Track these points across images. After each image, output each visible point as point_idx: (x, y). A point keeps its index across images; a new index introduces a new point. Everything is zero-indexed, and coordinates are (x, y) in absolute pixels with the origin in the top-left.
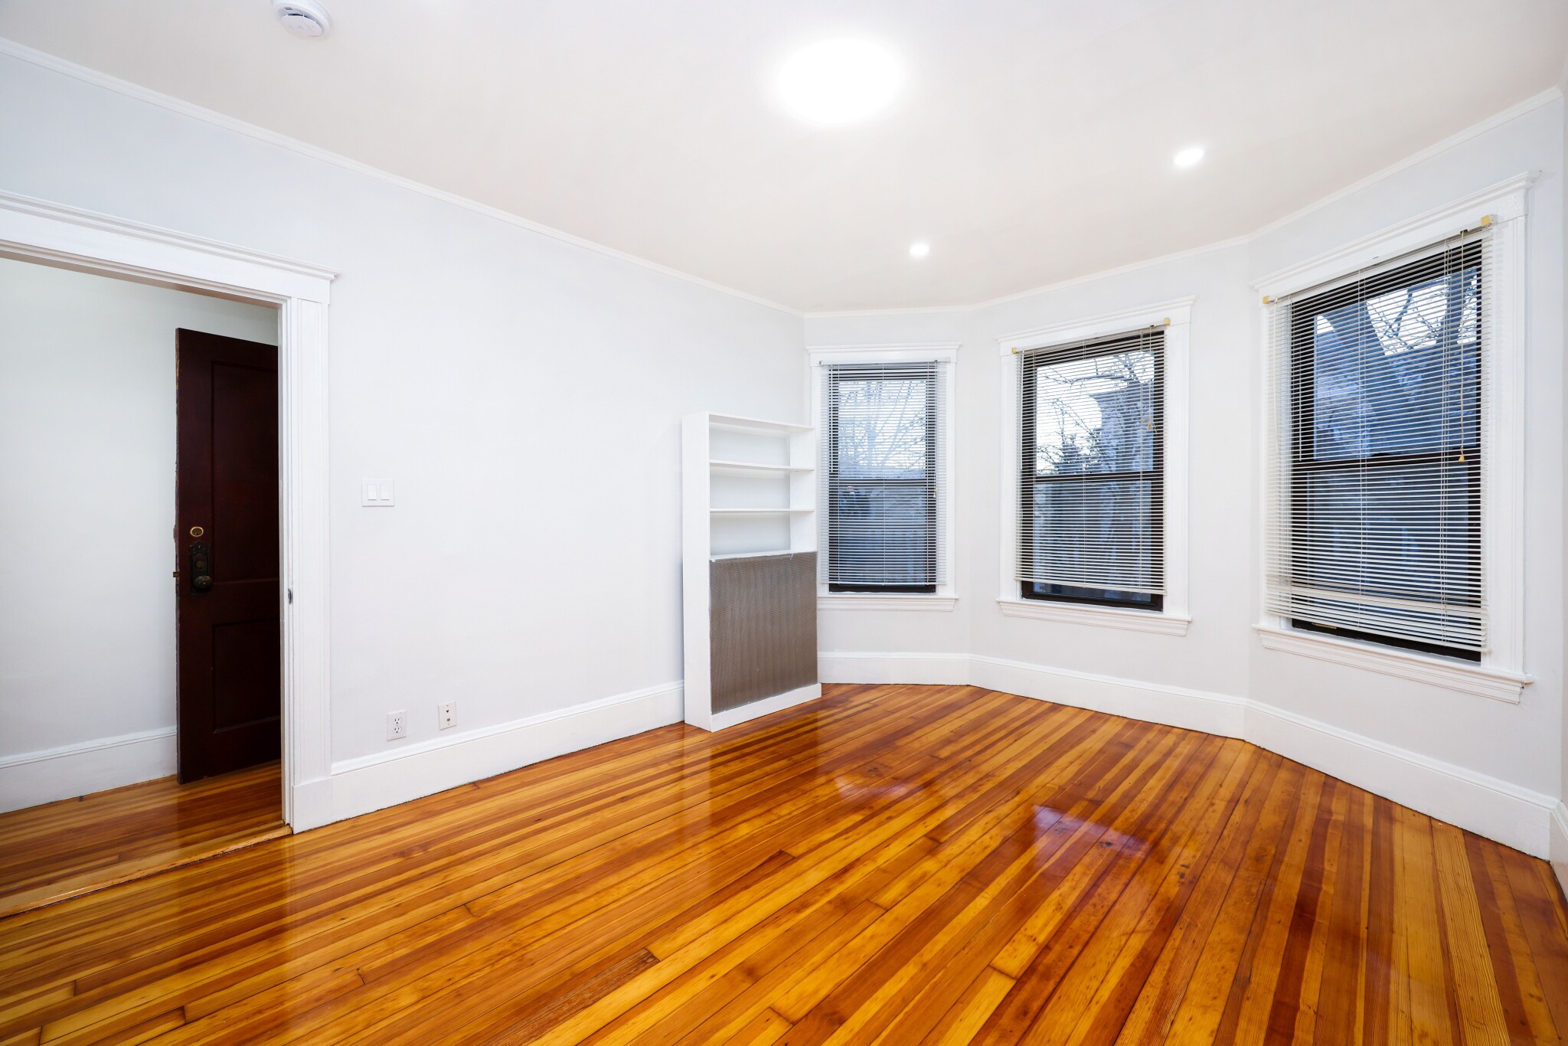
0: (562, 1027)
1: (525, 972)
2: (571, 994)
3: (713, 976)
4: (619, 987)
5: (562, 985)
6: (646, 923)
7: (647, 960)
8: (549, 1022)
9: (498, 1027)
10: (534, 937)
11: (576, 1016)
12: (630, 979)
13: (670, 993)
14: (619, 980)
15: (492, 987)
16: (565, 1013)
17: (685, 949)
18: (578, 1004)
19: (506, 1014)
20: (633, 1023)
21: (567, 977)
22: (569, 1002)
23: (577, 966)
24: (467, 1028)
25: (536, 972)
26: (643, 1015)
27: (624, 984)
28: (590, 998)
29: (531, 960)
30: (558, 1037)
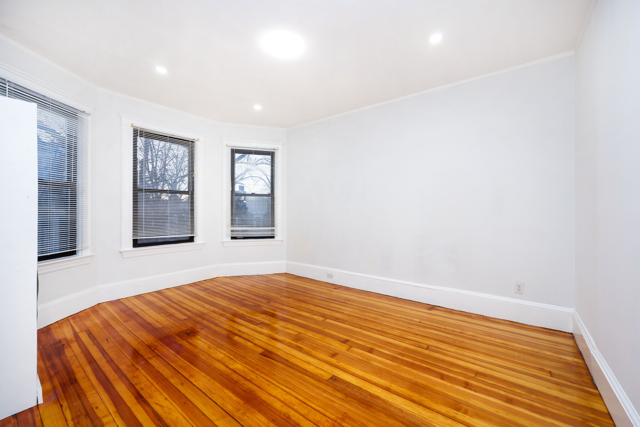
0: (371, 392)
1: (350, 414)
2: (357, 394)
3: (338, 362)
4: (349, 383)
5: (353, 398)
6: (313, 384)
7: (334, 378)
8: (371, 396)
9: (380, 410)
10: (327, 420)
11: (366, 389)
12: (344, 381)
13: (348, 370)
14: (346, 383)
15: (362, 422)
16: (366, 393)
17: (326, 371)
18: (360, 391)
19: (373, 410)
20: (363, 375)
21: (349, 398)
22: (360, 394)
23: (342, 397)
24: (384, 420)
25: (349, 410)
26: (359, 374)
27: (347, 382)
28: (356, 389)
29: (342, 415)
30: (376, 391)
